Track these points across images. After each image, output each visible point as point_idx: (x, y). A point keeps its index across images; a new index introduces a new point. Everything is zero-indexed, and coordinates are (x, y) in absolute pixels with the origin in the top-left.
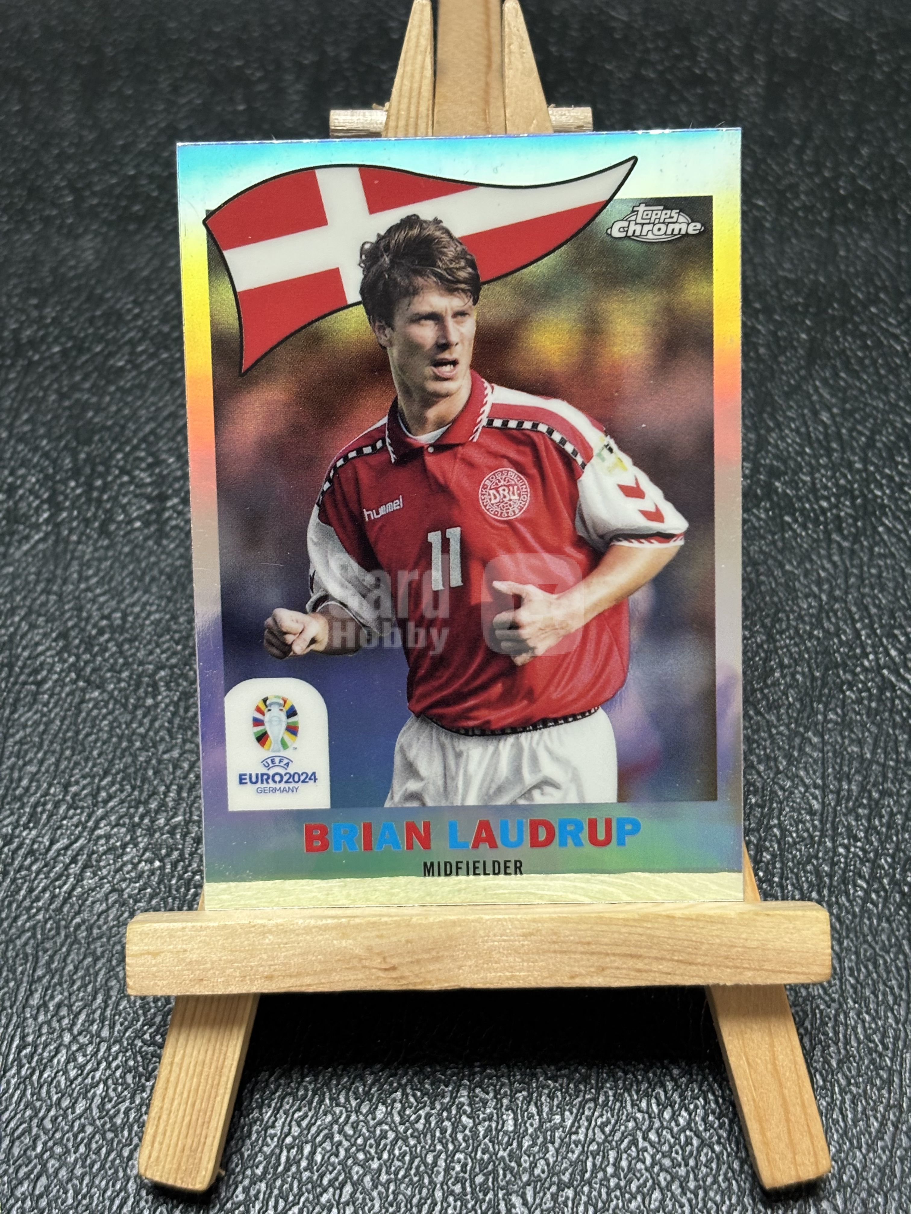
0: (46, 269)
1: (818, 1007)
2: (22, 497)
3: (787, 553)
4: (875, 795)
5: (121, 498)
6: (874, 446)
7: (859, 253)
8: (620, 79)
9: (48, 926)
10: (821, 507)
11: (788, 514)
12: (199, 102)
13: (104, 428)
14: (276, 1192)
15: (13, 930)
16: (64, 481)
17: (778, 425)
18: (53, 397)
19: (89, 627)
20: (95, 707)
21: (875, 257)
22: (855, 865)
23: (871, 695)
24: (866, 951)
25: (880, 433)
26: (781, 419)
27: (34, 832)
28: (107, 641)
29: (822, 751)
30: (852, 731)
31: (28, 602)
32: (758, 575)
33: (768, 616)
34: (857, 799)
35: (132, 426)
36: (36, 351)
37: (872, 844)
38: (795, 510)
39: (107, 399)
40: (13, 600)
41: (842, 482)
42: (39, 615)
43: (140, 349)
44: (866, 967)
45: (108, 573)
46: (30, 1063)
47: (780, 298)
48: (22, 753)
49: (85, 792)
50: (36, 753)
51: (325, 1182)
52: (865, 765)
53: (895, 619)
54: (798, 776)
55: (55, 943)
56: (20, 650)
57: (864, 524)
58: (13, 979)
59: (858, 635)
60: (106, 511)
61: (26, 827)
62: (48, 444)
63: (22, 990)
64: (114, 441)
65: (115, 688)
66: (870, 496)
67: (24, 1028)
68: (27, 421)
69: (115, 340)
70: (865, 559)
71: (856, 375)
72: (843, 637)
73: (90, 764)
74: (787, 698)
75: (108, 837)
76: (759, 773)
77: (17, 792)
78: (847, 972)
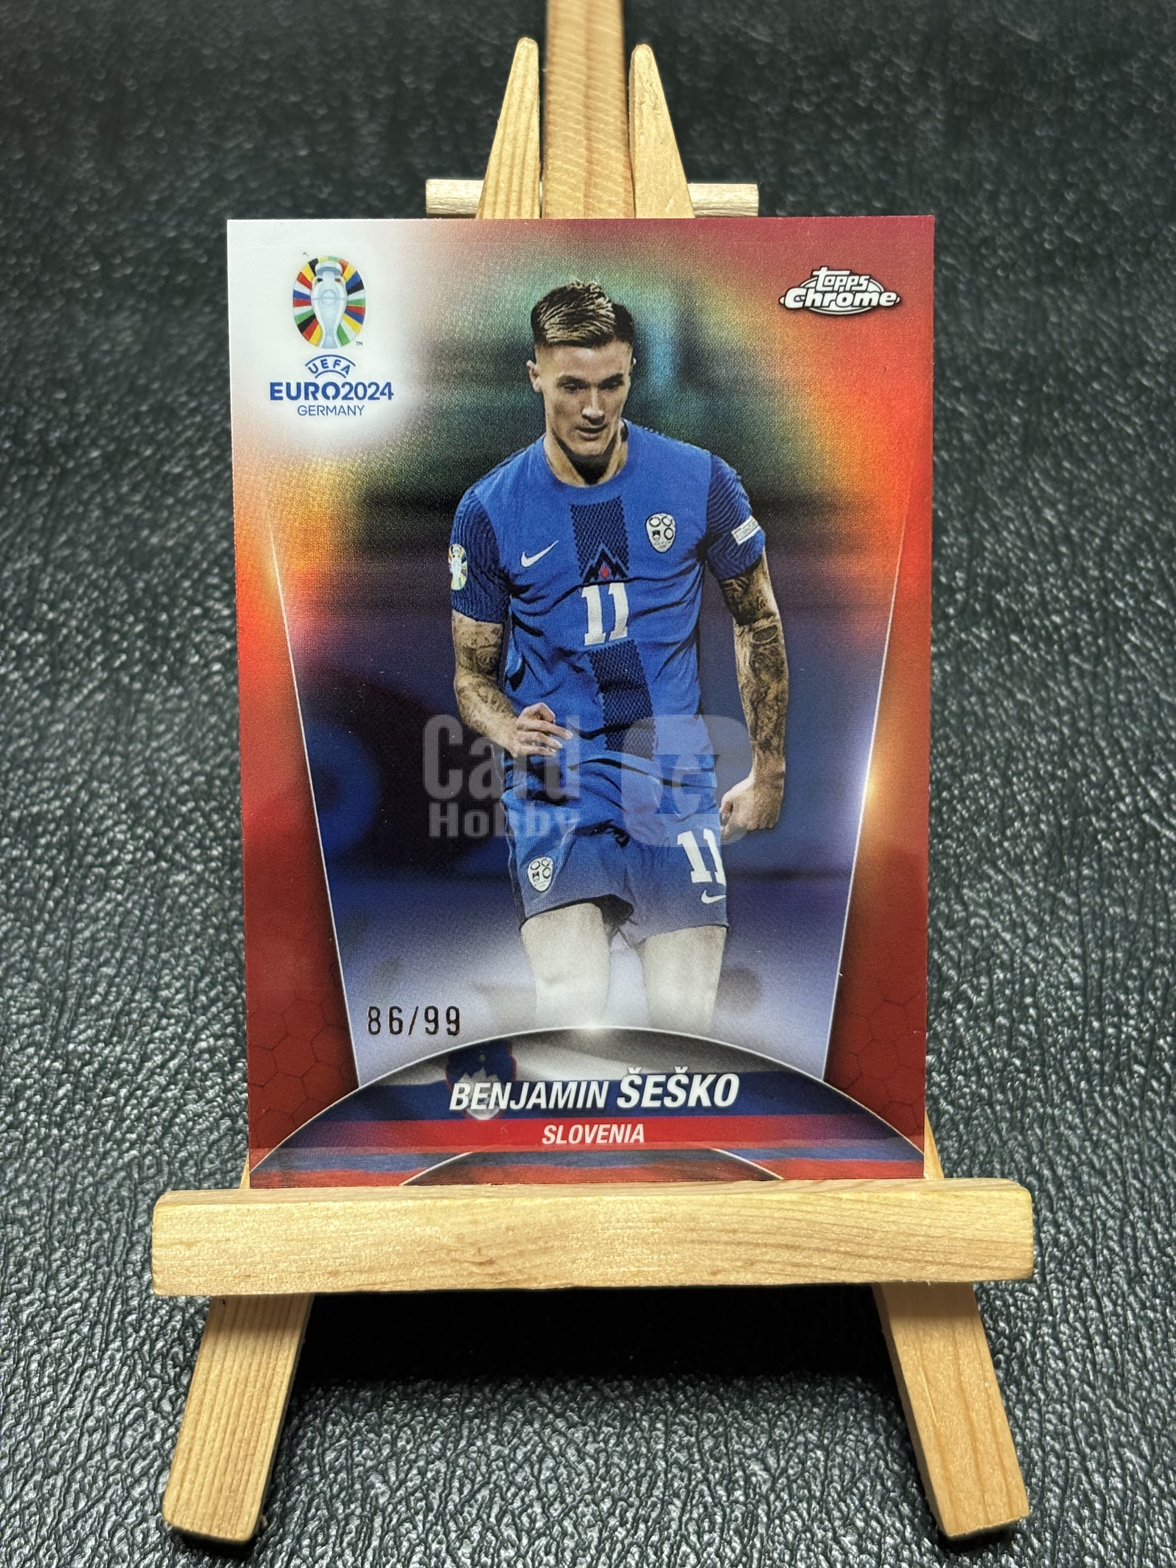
0: (74, 354)
1: (1099, 1218)
2: (66, 638)
3: (1016, 679)
4: (1146, 964)
5: (193, 635)
6: (1110, 549)
7: (1073, 319)
8: (768, 114)
9: (147, 1161)
10: (1052, 622)
11: (1015, 631)
12: (249, 146)
13: (163, 549)
14: (459, 1472)
15: (103, 1170)
16: (121, 618)
17: (994, 526)
18: (96, 513)
19: (167, 794)
20: (182, 892)
21: (1093, 324)
22: (1129, 1047)
23: (1131, 844)
24: (1150, 1149)
25: (1116, 532)
26: (997, 519)
27: (118, 1049)
28: (191, 811)
29: (1078, 913)
30: (1112, 888)
31: (86, 768)
32: (984, 706)
33: (999, 754)
34: (1124, 970)
35: (198, 547)
36: (70, 456)
37: (1146, 1021)
38: (1023, 628)
39: (165, 514)
40: (66, 765)
41: (1076, 592)
42: (101, 782)
43: (200, 451)
44: (1152, 1168)
45: (185, 727)
46: (137, 1331)
47: (983, 374)
48: (96, 952)
49: (180, 996)
50: (113, 952)
51: (520, 1456)
52: (1131, 928)
53: (1152, 753)
54: (1052, 945)
55: (156, 1183)
56: (81, 825)
57: (1105, 641)
58: (107, 1229)
59: (1109, 773)
60: (175, 653)
61: (107, 1042)
62: (95, 570)
63: (121, 1241)
64: (178, 564)
65: (206, 868)
66: (1110, 608)
67: (127, 1289)
68: (66, 544)
69: (169, 442)
70: (1111, 683)
71: (1081, 464)
72: (1093, 778)
73: (182, 962)
74: (1032, 852)
75: (212, 1051)
76: (1004, 942)
77: (93, 1001)
78: (1130, 1174)
